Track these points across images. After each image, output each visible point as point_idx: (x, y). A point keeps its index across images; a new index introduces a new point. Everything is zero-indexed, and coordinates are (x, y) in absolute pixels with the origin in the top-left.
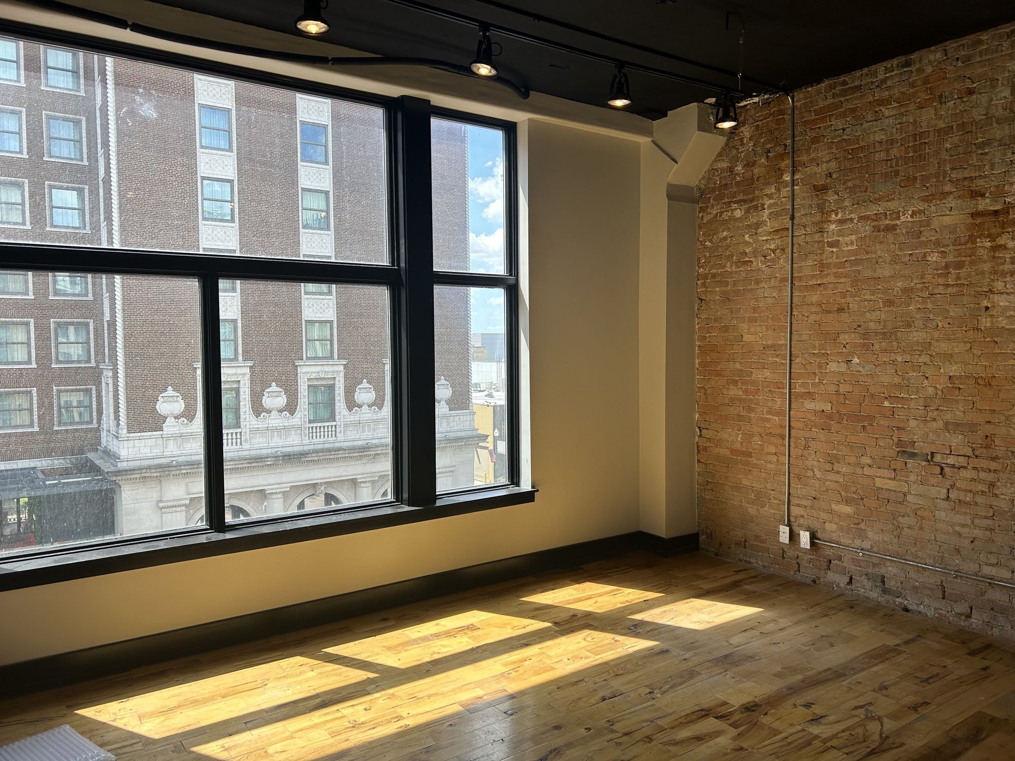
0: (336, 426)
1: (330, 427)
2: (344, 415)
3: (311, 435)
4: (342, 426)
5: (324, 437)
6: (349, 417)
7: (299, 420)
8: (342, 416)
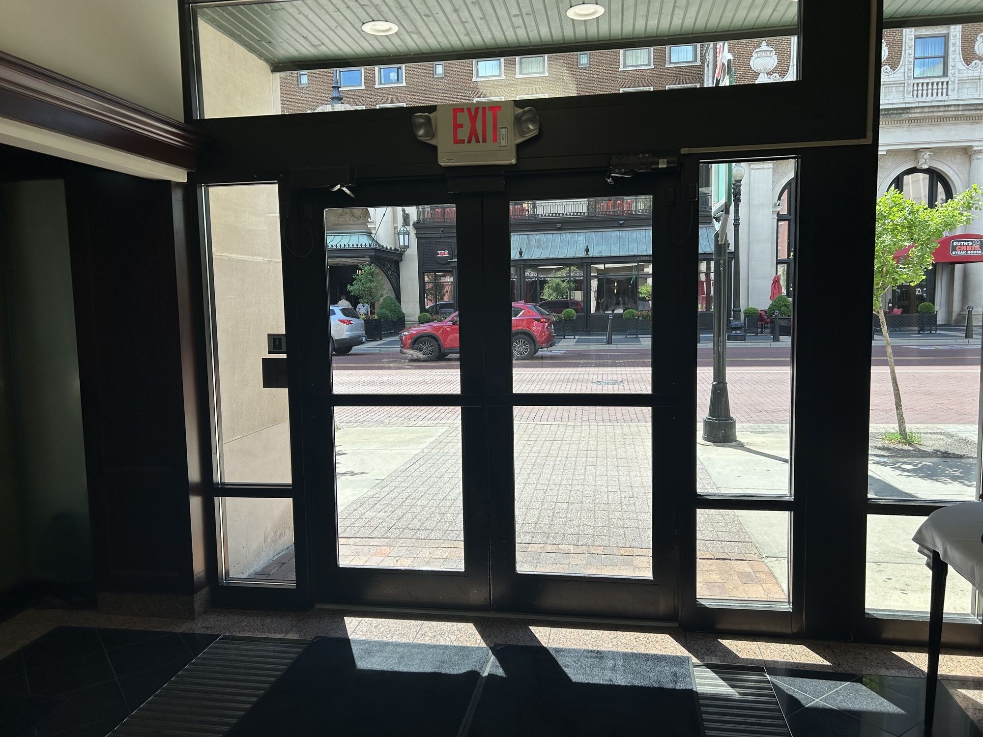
0: (947, 82)
1: (940, 84)
2: (959, 70)
3: (915, 92)
4: (957, 82)
5: (932, 95)
6: (966, 71)
7: (901, 75)
8: (957, 71)
